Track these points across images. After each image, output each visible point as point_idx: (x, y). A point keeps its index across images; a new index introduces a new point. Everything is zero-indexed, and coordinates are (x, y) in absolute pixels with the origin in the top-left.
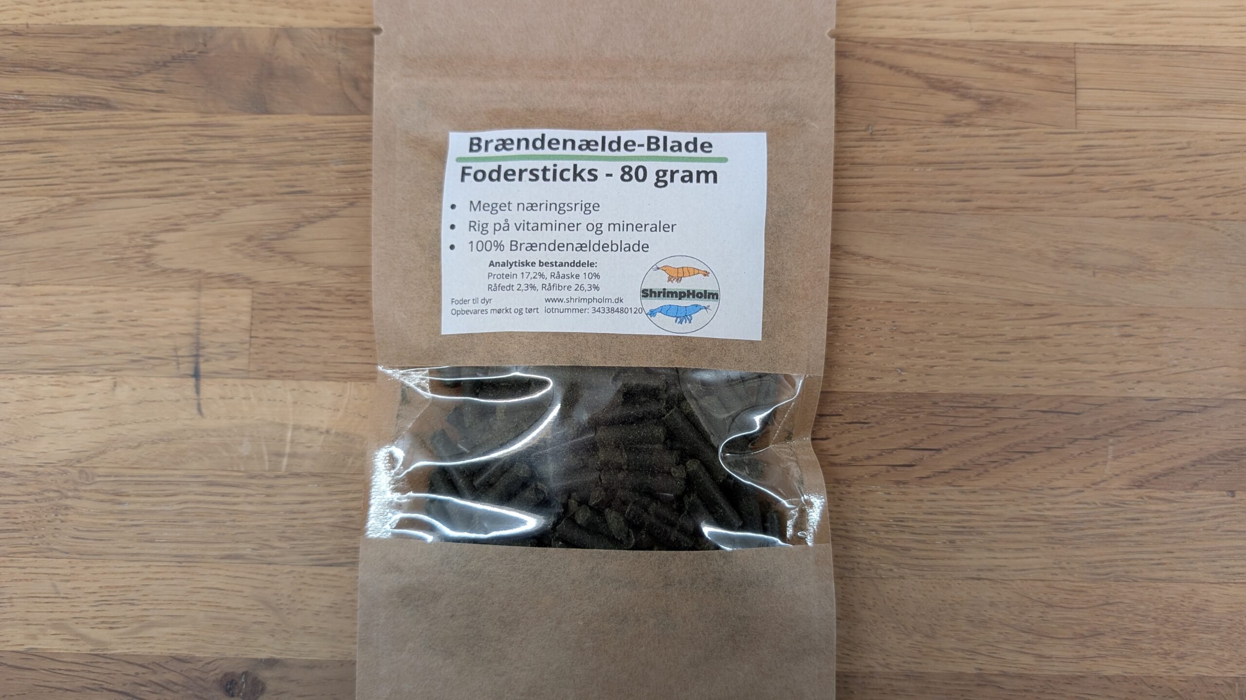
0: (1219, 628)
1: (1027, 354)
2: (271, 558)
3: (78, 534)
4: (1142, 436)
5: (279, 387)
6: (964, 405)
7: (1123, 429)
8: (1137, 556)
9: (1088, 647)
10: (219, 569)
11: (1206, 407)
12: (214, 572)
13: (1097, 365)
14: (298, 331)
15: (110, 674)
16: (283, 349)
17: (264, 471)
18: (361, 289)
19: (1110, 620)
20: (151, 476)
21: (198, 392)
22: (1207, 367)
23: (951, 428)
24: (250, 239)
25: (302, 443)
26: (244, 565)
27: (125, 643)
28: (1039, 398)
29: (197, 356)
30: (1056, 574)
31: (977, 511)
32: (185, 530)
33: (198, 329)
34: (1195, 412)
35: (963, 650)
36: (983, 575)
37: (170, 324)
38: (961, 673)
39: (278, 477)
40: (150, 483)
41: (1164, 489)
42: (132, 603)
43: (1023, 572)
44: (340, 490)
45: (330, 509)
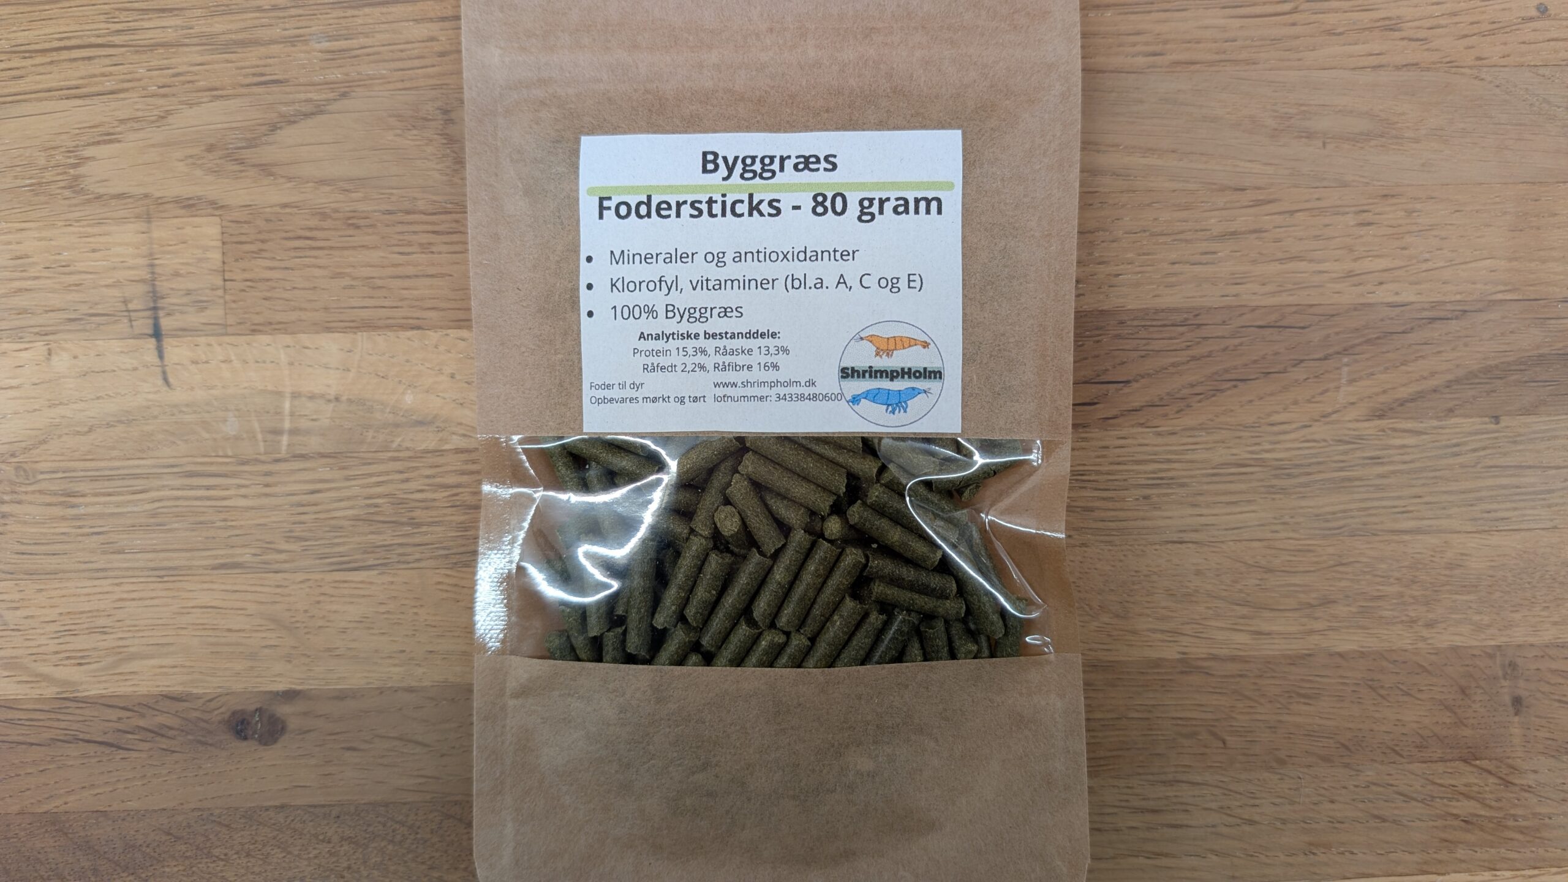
0: (1476, 586)
1: (1238, 254)
2: (278, 565)
3: (23, 548)
4: (1383, 353)
5: (268, 345)
6: (1159, 323)
7: (1358, 345)
8: (1376, 504)
9: (1316, 619)
10: (212, 582)
11: (1466, 311)
12: (206, 586)
13: (1327, 264)
14: (287, 268)
15: (85, 721)
16: (268, 294)
17: (259, 454)
18: (365, 209)
19: (1343, 584)
20: (111, 469)
21: (161, 356)
22: (1468, 260)
23: (1143, 353)
24: (211, 148)
25: (305, 415)
26: (244, 576)
27: (99, 682)
28: (1254, 309)
29: (155, 309)
30: (1276, 532)
31: (1177, 457)
32: (161, 535)
33: (153, 273)
34: (1451, 319)
35: (1163, 631)
36: (1186, 537)
37: (114, 268)
38: (1160, 659)
39: (277, 461)
40: (110, 478)
41: (1411, 418)
42: (103, 631)
43: (1235, 531)
44: (360, 473)
45: (349, 498)
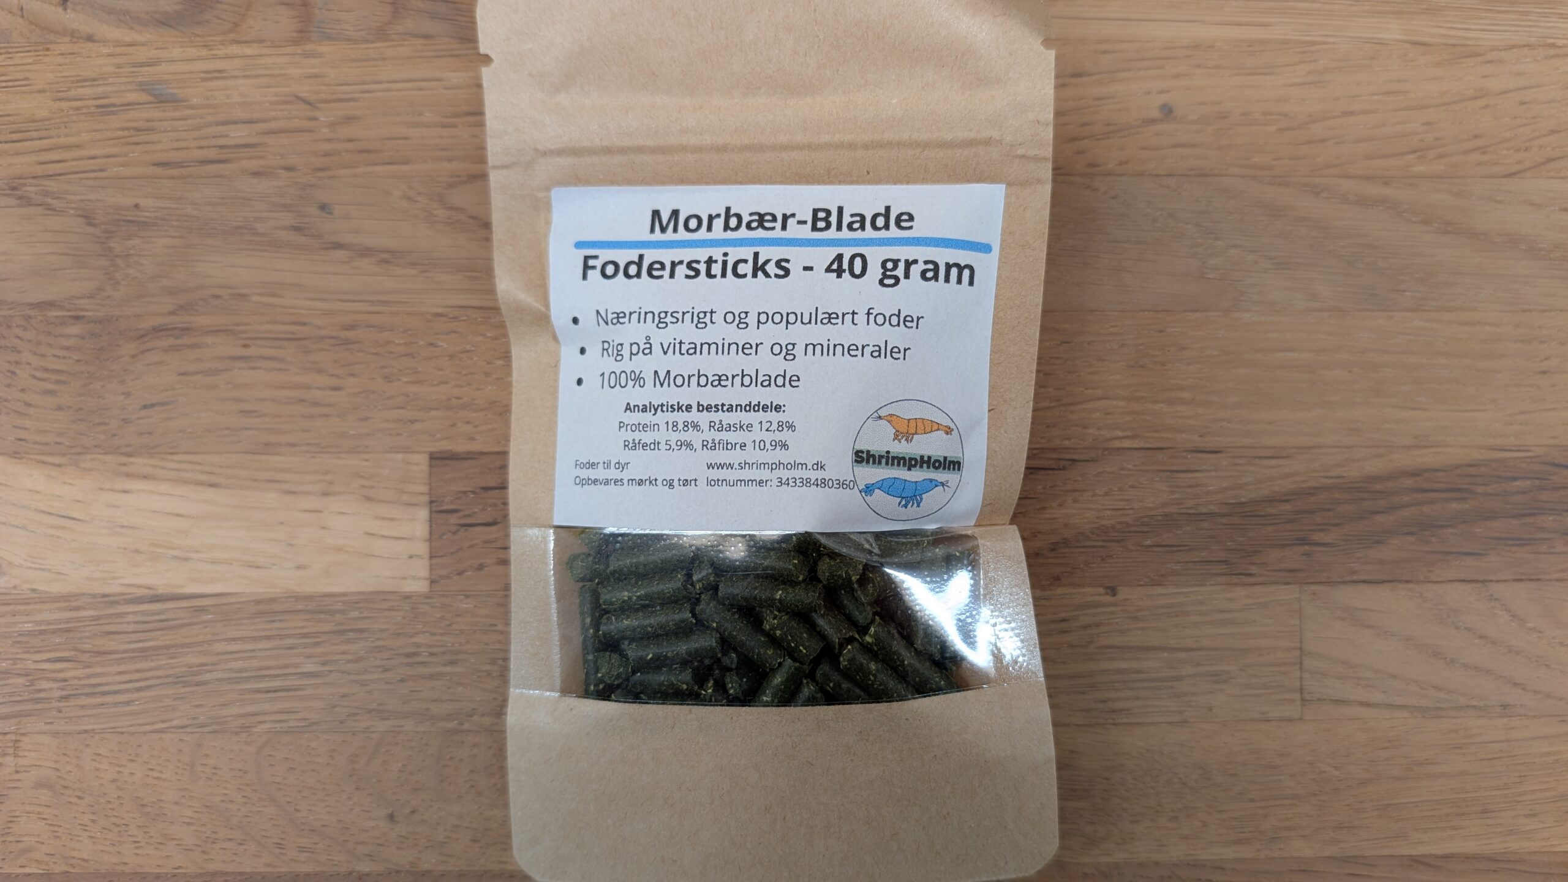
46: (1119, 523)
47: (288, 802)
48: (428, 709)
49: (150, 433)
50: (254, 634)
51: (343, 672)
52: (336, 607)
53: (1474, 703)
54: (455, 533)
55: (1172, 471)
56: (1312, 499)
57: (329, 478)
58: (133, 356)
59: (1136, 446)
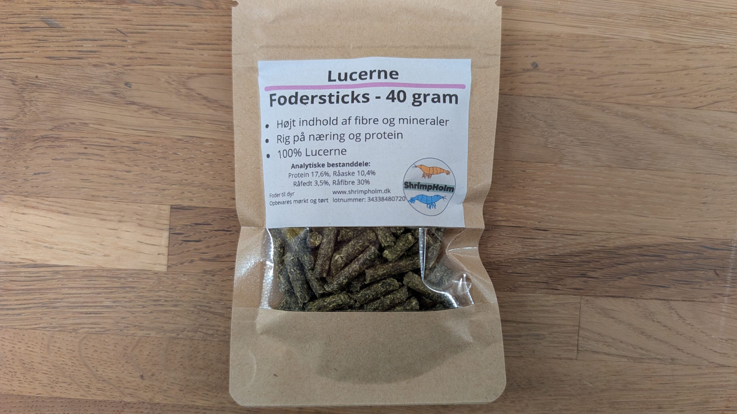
46: (497, 261)
47: (93, 366)
48: (162, 327)
49: (37, 187)
50: (81, 286)
51: (123, 307)
52: (121, 276)
53: (659, 357)
54: (180, 244)
55: (524, 238)
56: (590, 256)
57: (122, 214)
58: (31, 149)
59: (508, 225)
